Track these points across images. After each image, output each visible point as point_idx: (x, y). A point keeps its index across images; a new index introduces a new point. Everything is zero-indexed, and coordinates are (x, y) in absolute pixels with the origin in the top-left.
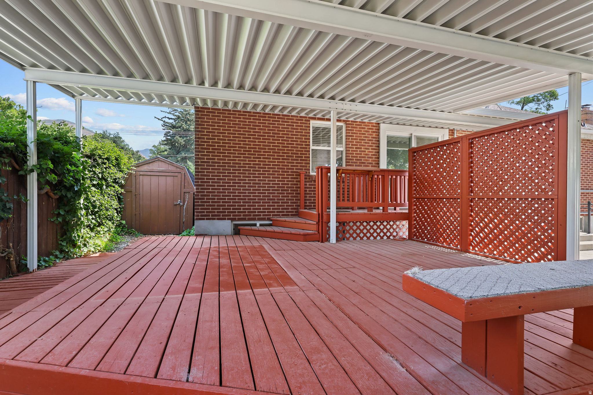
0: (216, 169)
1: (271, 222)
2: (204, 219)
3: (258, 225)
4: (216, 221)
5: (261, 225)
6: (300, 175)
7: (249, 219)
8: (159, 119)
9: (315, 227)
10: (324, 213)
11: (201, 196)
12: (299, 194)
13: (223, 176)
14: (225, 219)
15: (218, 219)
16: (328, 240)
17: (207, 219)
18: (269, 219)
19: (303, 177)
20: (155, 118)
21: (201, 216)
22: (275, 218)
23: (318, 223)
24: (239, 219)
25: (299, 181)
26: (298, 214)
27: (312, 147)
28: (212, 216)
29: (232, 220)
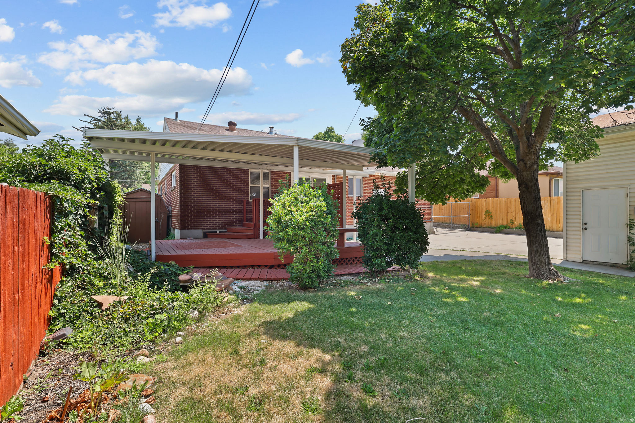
0: (192, 199)
1: (226, 230)
2: (185, 229)
3: (218, 232)
4: (193, 231)
5: (219, 232)
6: (243, 202)
7: (213, 229)
8: (78, 130)
9: (252, 231)
10: (257, 223)
11: (184, 215)
12: (243, 213)
13: (197, 203)
14: (198, 229)
15: (194, 229)
16: (259, 237)
17: (187, 229)
18: (225, 229)
19: (245, 203)
20: (74, 128)
21: (184, 227)
22: (229, 227)
23: (254, 229)
24: (207, 229)
25: (243, 206)
26: (243, 225)
27: (250, 185)
28: (191, 227)
29: (203, 229)
